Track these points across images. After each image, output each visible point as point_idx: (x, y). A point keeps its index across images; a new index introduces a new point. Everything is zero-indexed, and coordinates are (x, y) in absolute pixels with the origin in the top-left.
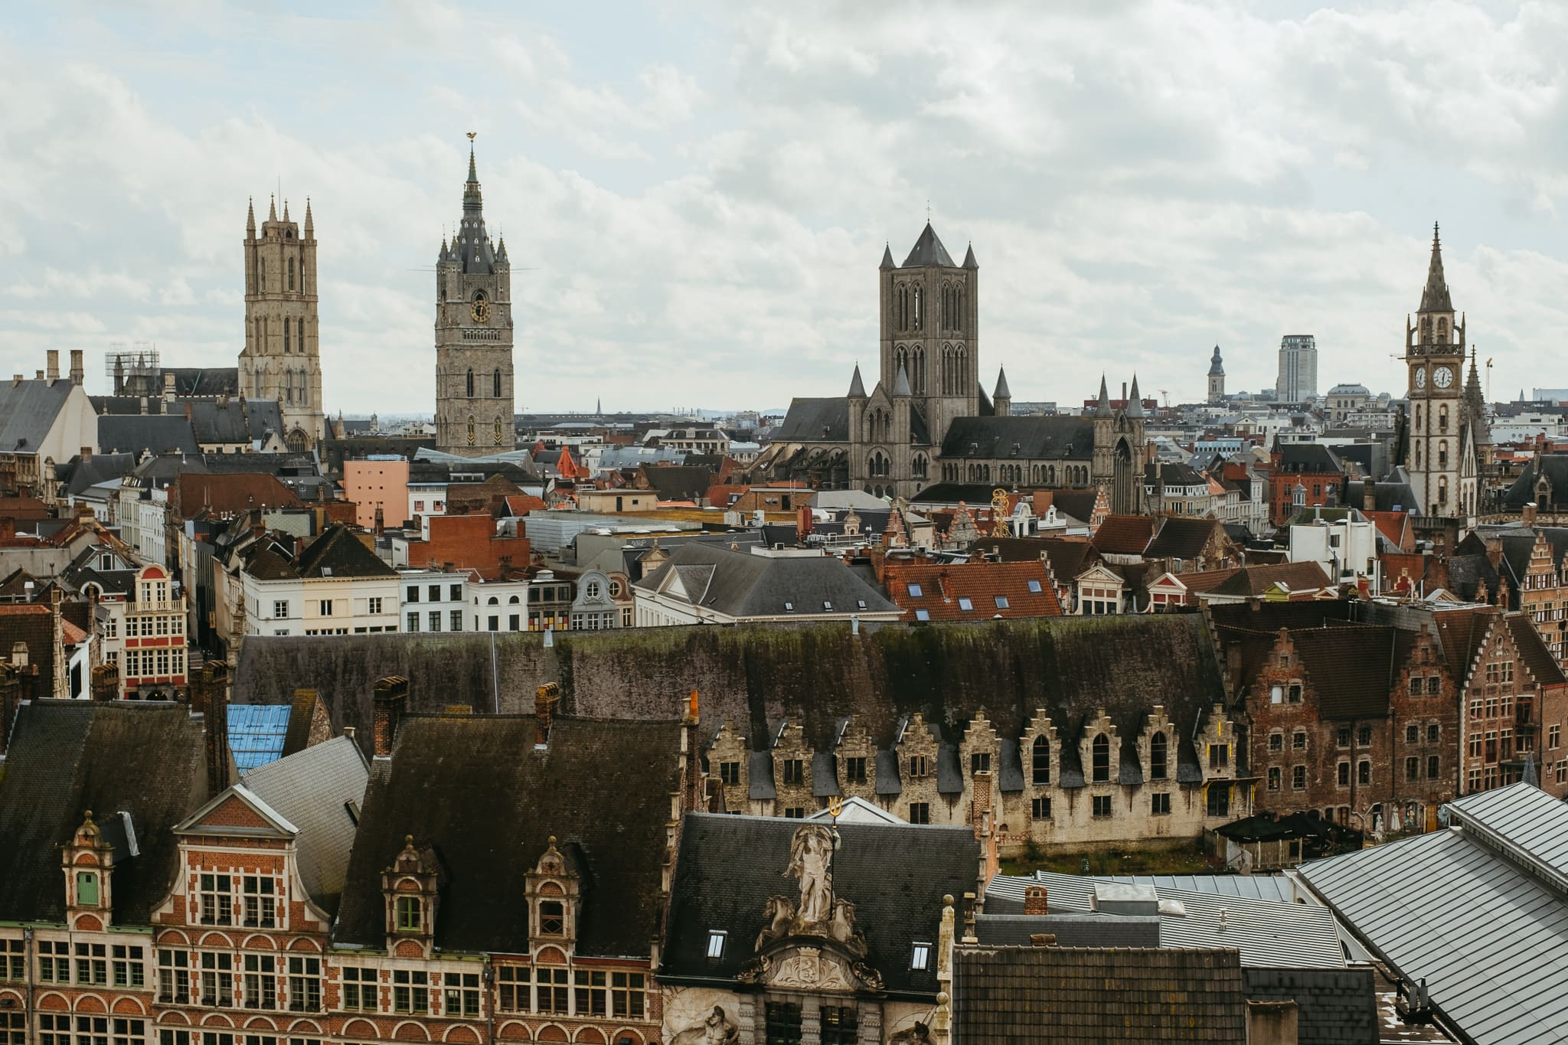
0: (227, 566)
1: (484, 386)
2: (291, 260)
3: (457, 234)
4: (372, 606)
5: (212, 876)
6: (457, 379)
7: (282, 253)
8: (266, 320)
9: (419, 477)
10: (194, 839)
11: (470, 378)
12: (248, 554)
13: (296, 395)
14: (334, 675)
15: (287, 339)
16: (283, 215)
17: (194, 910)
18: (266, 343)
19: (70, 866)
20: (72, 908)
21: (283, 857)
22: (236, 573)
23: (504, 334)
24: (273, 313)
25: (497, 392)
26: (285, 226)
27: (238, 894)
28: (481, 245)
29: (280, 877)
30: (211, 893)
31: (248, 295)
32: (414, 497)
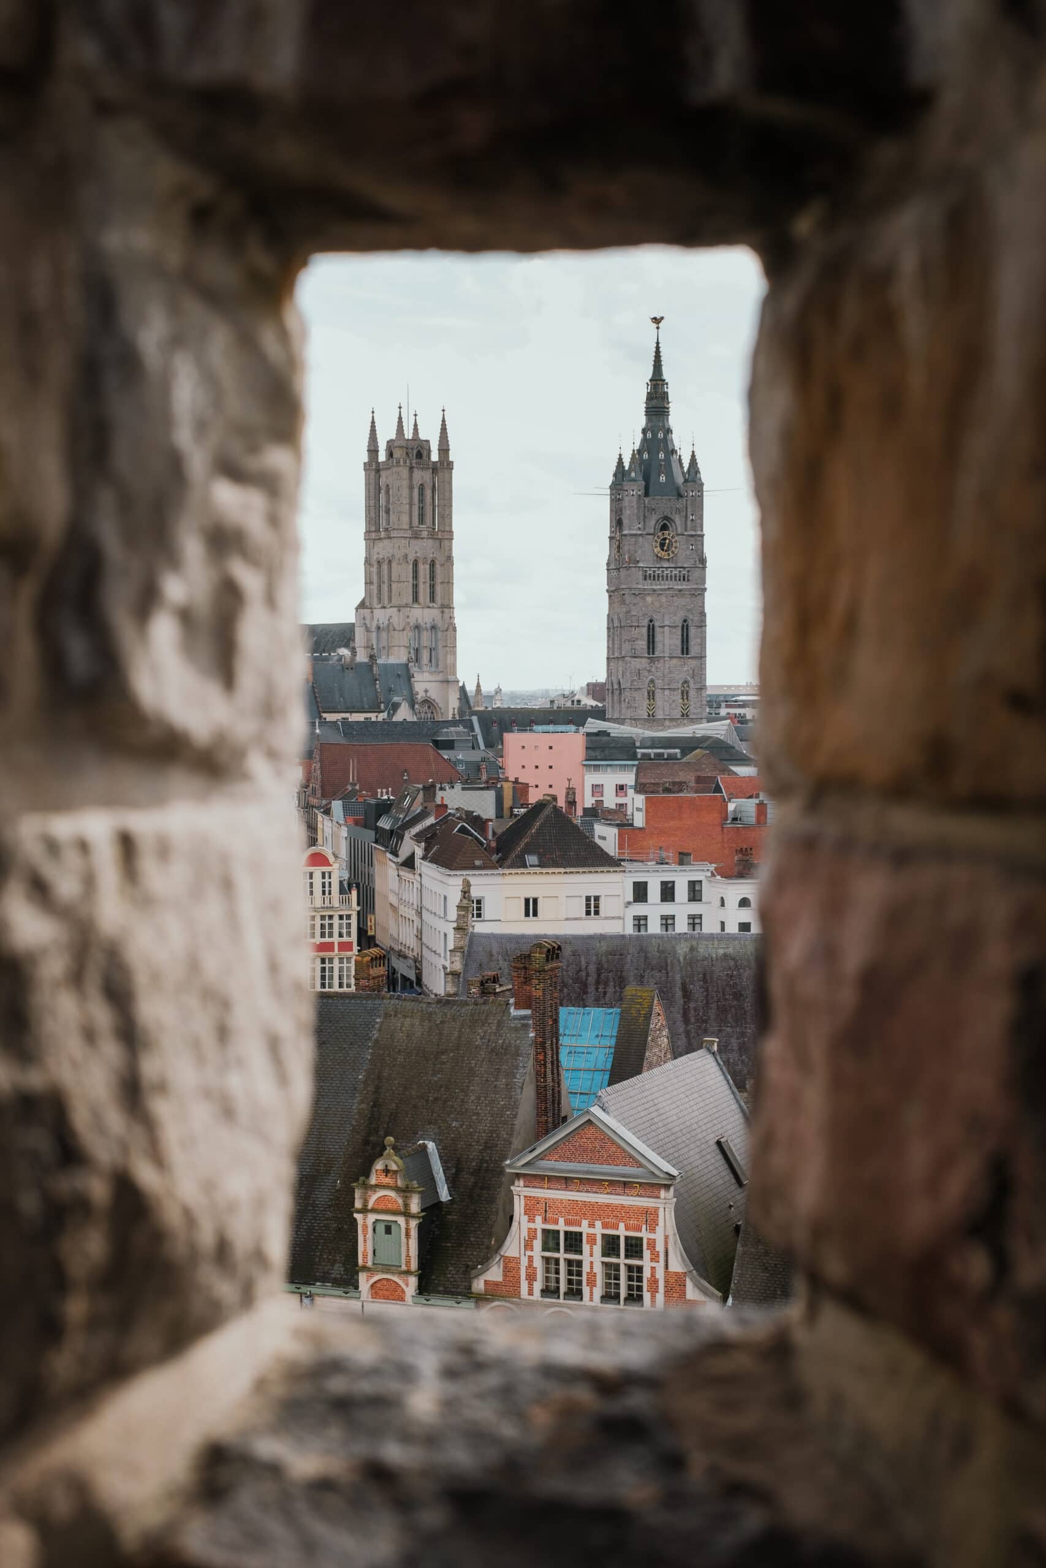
0: (395, 853)
1: (669, 641)
2: (422, 488)
3: (637, 446)
4: (588, 906)
5: (558, 1232)
6: (635, 633)
7: (411, 478)
8: (390, 562)
9: (598, 754)
10: (534, 1180)
11: (651, 630)
12: (428, 838)
13: (425, 656)
14: (584, 985)
15: (415, 586)
16: (411, 431)
17: (531, 1278)
18: (390, 591)
19: (364, 1210)
20: (365, 1268)
21: (657, 1209)
22: (409, 863)
23: (696, 574)
24: (399, 554)
25: (685, 649)
26: (416, 443)
27: (592, 1258)
28: (668, 460)
29: (652, 1236)
30: (556, 1255)
31: (368, 532)
32: (592, 778)
